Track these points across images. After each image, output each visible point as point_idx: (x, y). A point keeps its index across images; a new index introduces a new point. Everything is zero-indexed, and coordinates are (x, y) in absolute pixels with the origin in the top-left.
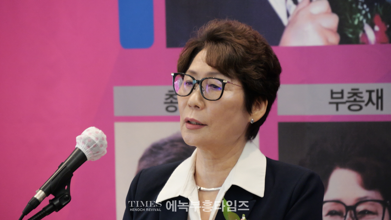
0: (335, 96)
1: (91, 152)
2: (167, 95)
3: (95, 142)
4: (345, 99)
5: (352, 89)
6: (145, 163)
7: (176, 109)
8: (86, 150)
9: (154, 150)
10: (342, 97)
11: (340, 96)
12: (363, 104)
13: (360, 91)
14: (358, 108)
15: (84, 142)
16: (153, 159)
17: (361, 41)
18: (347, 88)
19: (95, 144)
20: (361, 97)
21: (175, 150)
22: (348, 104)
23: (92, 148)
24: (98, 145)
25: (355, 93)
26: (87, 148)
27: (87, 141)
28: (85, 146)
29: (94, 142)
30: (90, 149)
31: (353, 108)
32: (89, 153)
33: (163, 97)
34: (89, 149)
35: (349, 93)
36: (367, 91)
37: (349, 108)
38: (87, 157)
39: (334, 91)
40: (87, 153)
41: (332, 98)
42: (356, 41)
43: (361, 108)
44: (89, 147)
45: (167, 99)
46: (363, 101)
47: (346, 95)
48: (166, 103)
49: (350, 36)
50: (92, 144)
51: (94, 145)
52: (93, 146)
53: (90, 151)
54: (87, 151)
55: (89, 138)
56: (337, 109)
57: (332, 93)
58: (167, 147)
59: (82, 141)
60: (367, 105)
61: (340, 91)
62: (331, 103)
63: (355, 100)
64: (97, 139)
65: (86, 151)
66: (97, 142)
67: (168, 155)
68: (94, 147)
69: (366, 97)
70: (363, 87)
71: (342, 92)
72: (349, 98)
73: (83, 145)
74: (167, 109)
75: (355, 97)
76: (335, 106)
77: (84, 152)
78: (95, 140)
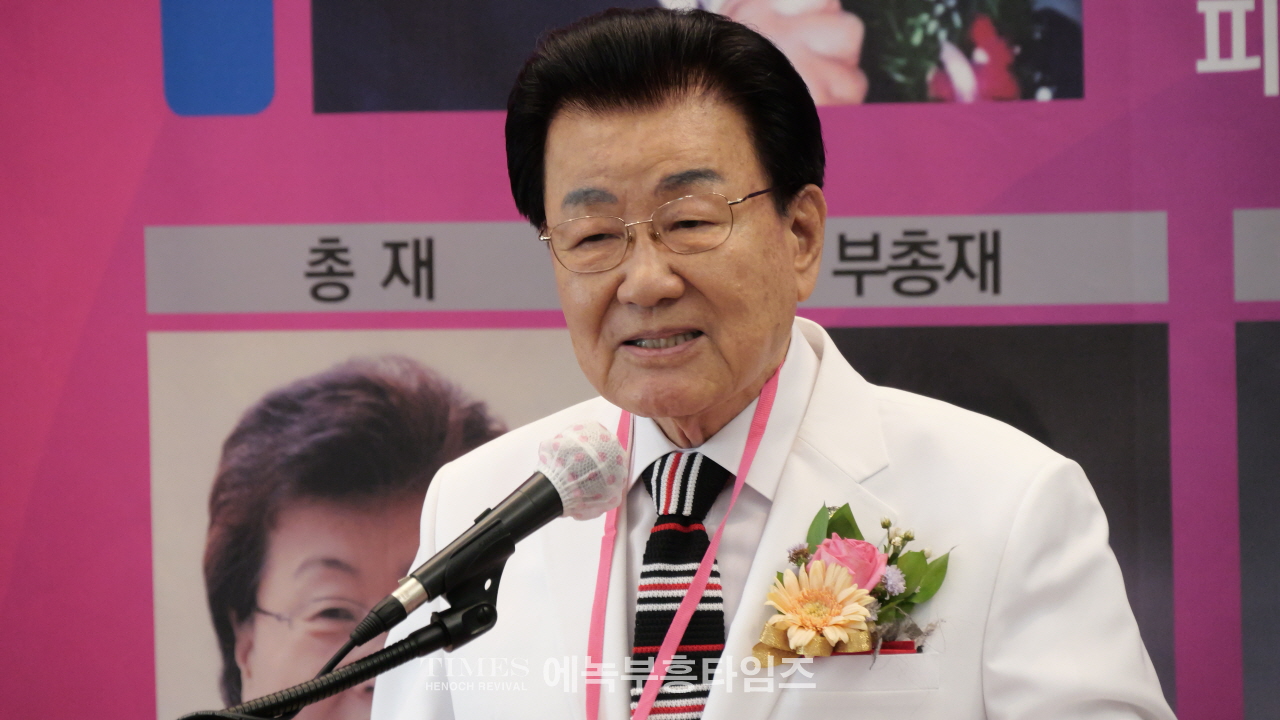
0: (851, 251)
1: (578, 493)
2: (314, 251)
3: (596, 467)
4: (885, 261)
5: (907, 233)
6: (243, 450)
7: (346, 291)
8: (564, 483)
9: (276, 413)
10: (875, 257)
11: (867, 251)
12: (938, 276)
13: (931, 237)
14: (923, 286)
15: (562, 461)
16: (269, 440)
17: (932, 93)
18: (891, 229)
19: (594, 471)
20: (934, 256)
21: (339, 413)
22: (893, 276)
23: (583, 483)
24: (601, 476)
25: (915, 244)
26: (569, 480)
27: (571, 460)
28: (564, 472)
29: (592, 465)
30: (578, 483)
31: (907, 286)
32: (572, 495)
33: (303, 259)
34: (573, 482)
35: (897, 244)
36: (952, 238)
37: (897, 286)
38: (564, 505)
39: (850, 237)
40: (566, 493)
41: (843, 257)
42: (917, 93)
43: (933, 286)
44: (574, 476)
45: (314, 263)
46: (939, 268)
47: (887, 250)
48: (310, 275)
49: (899, 78)
50: (585, 470)
51: (591, 472)
52: (587, 475)
53: (575, 490)
54: (566, 489)
55: (581, 449)
56: (860, 290)
57: (843, 243)
58: (314, 403)
59: (556, 457)
60: (950, 277)
61: (867, 236)
62: (838, 273)
63: (915, 265)
64: (603, 456)
65: (563, 488)
66: (601, 466)
67: (320, 429)
68: (590, 479)
69: (948, 254)
70: (939, 227)
71: (875, 242)
72: (896, 257)
73: (558, 469)
74: (315, 293)
75: (915, 255)
76: (851, 281)
77: (559, 490)
78: (596, 460)
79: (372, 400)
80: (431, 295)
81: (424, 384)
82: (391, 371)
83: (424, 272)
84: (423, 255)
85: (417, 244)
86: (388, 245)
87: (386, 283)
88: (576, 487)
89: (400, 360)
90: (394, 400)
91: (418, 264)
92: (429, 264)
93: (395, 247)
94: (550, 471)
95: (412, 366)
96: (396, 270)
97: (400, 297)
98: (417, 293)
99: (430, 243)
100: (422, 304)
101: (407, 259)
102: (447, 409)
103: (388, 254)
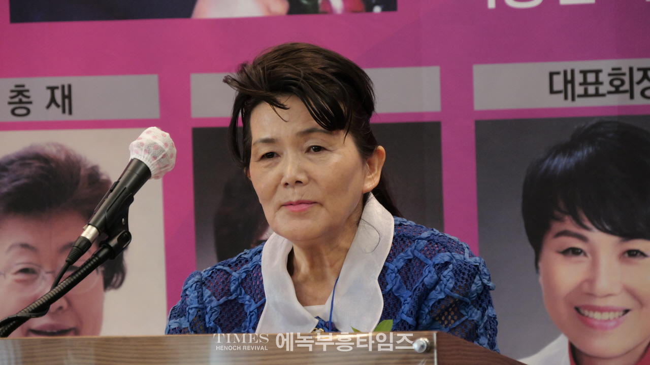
1: (158, 166)
3: (164, 151)
7: (28, 111)
8: (151, 162)
15: (147, 151)
19: (163, 153)
21: (26, 172)
23: (159, 160)
24: (167, 155)
26: (153, 160)
27: (152, 150)
28: (149, 156)
29: (162, 150)
30: (157, 161)
32: (155, 168)
34: (155, 161)
40: (152, 167)
44: (155, 157)
50: (159, 154)
52: (161, 156)
55: (155, 143)
58: (14, 167)
59: (144, 149)
64: (166, 145)
65: (151, 164)
66: (167, 150)
67: (17, 180)
68: (162, 158)
73: (146, 155)
77: (149, 166)
78: (164, 147)
79: (43, 165)
80: (70, 113)
81: (68, 157)
82: (52, 151)
83: (67, 101)
84: (66, 93)
85: (63, 87)
86: (48, 88)
87: (48, 107)
88: (156, 163)
89: (56, 145)
90: (53, 165)
91: (64, 97)
92: (69, 97)
93: (52, 89)
94: (142, 157)
95: (62, 148)
96: (53, 100)
97: (55, 114)
98: (64, 111)
99: (70, 87)
100: (66, 117)
101: (58, 95)
102: (79, 169)
103: (49, 92)
